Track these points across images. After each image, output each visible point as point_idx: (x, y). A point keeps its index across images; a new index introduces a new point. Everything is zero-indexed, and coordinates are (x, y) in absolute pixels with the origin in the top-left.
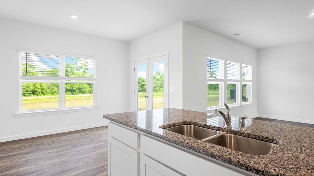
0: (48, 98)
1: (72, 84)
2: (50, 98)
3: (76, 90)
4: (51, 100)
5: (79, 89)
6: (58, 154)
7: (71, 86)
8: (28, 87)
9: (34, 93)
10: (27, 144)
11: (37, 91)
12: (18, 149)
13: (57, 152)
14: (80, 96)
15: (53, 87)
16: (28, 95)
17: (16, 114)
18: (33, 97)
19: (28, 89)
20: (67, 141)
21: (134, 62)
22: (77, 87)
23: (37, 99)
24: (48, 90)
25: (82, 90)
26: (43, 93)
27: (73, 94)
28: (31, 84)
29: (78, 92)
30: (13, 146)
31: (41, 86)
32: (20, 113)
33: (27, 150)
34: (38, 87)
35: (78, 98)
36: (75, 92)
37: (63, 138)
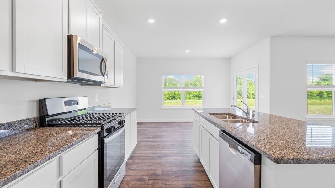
6: (178, 131)
8: (171, 94)
9: (174, 98)
10: (166, 124)
11: (176, 97)
12: (161, 125)
13: (177, 130)
16: (171, 99)
18: (174, 101)
19: (171, 95)
20: (184, 126)
23: (177, 102)
26: (180, 98)
27: (199, 99)
28: (173, 92)
30: (160, 124)
31: (178, 93)
33: (165, 127)
34: (177, 94)
37: (182, 124)
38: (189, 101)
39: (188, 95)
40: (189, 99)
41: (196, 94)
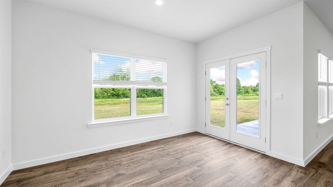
0: (100, 102)
1: (118, 90)
2: (102, 101)
3: (121, 95)
4: (103, 103)
5: (123, 94)
7: (117, 91)
14: (125, 100)
15: (104, 92)
17: (88, 124)
20: (148, 160)
21: (206, 64)
22: (122, 93)
24: (100, 95)
25: (126, 95)
27: (118, 98)
29: (123, 96)
32: (92, 123)
35: (122, 101)
36: (120, 97)
38: (107, 101)
39: (106, 94)
40: (107, 98)
41: (115, 93)
